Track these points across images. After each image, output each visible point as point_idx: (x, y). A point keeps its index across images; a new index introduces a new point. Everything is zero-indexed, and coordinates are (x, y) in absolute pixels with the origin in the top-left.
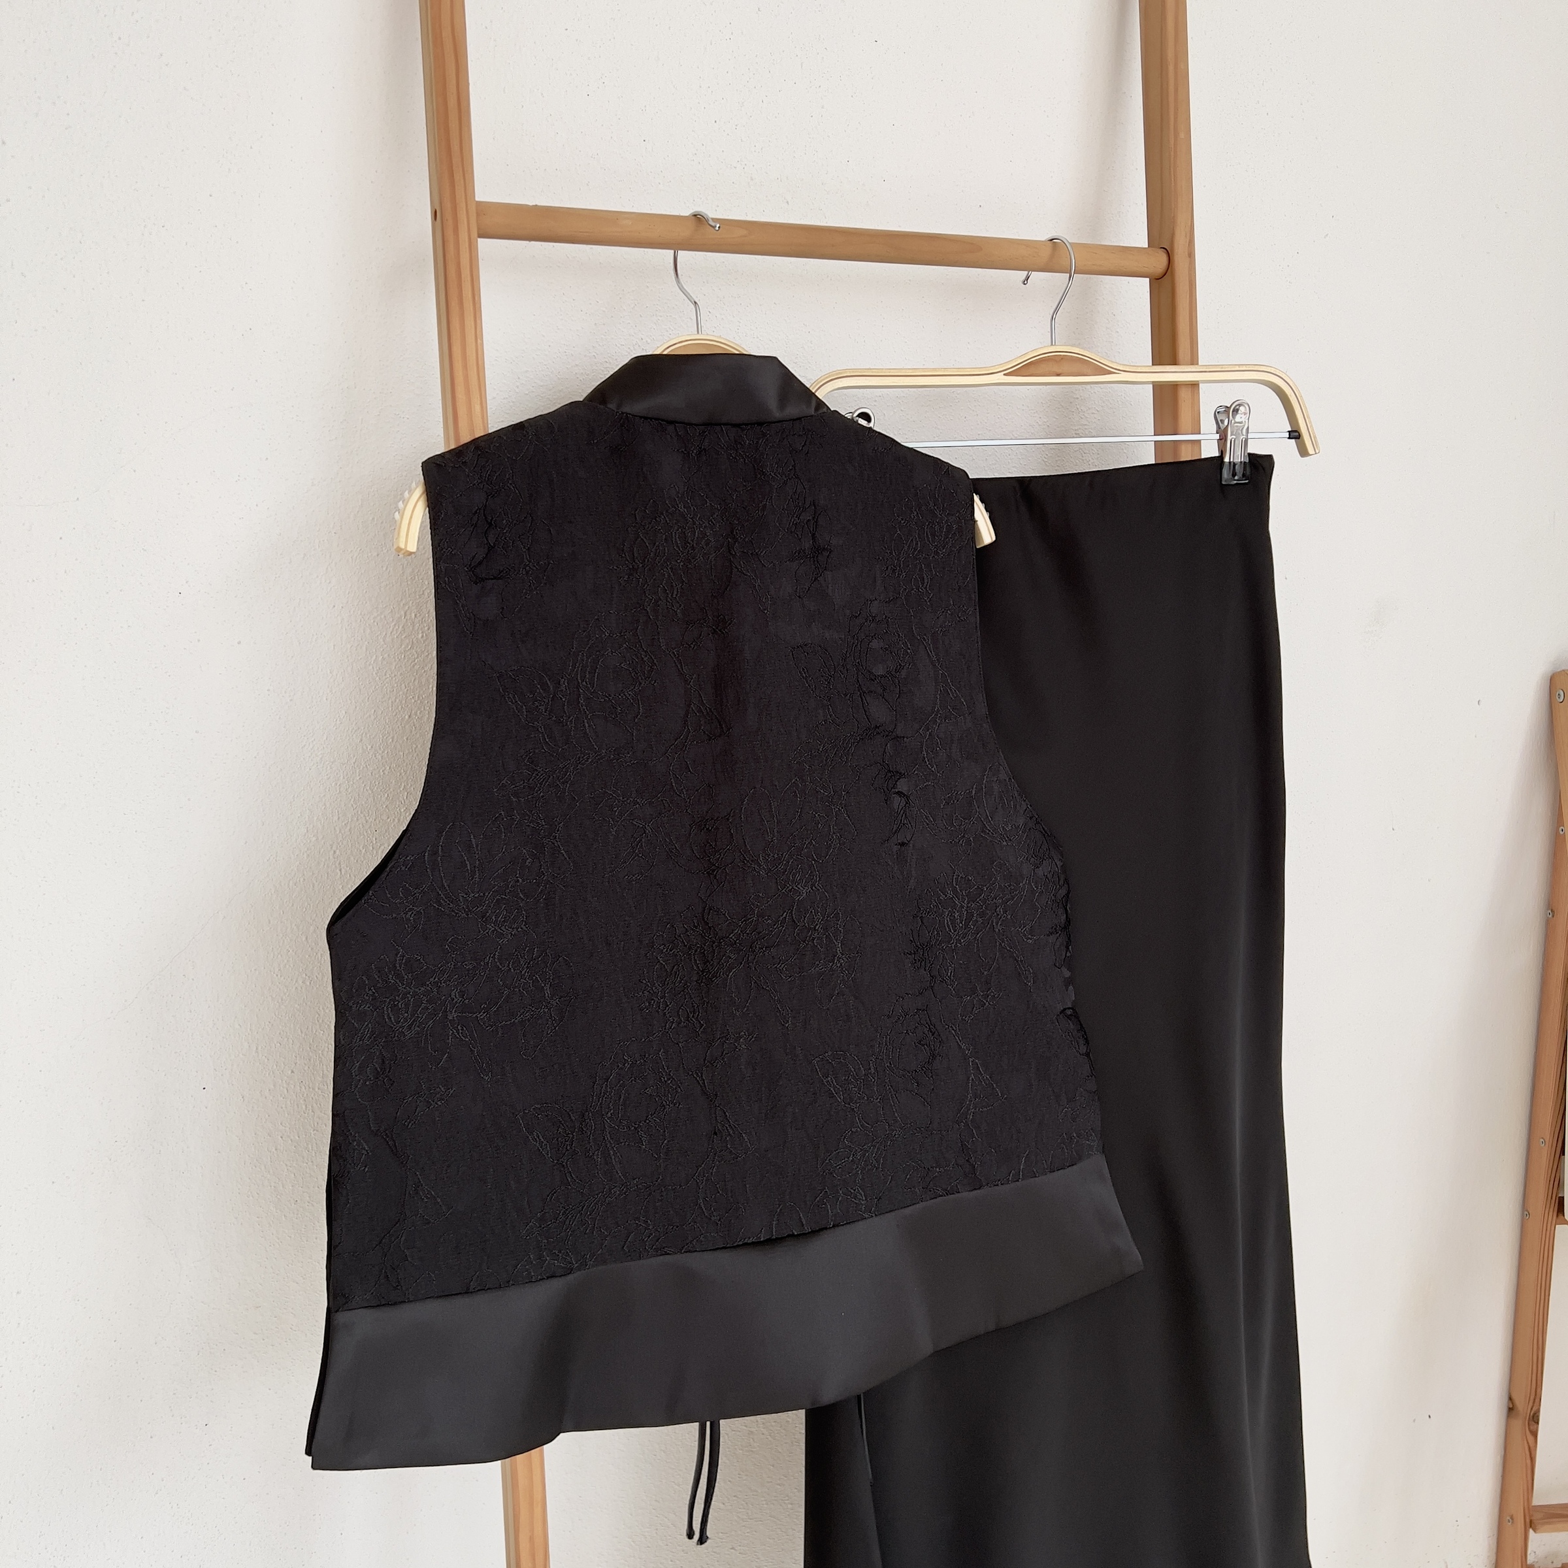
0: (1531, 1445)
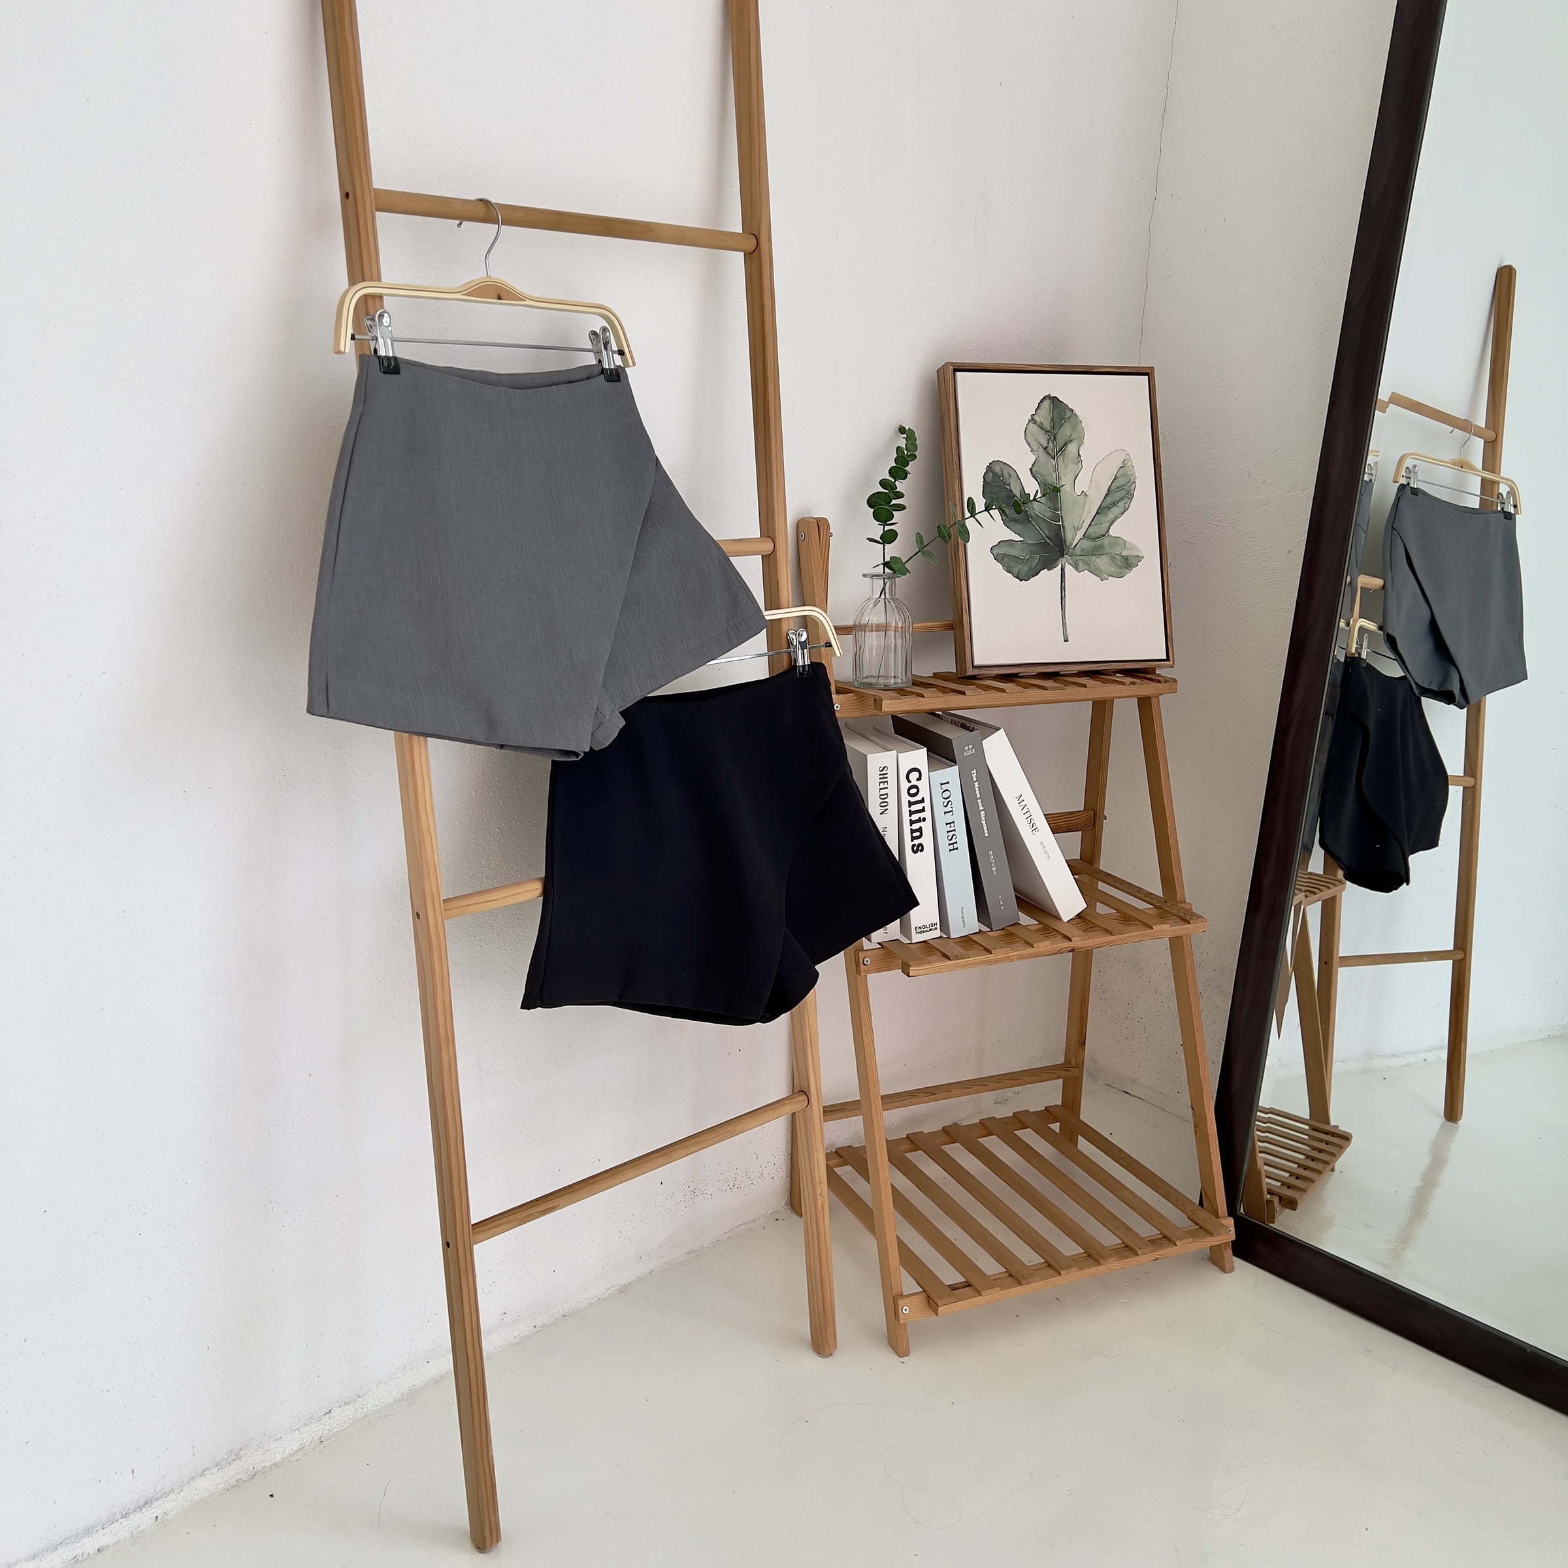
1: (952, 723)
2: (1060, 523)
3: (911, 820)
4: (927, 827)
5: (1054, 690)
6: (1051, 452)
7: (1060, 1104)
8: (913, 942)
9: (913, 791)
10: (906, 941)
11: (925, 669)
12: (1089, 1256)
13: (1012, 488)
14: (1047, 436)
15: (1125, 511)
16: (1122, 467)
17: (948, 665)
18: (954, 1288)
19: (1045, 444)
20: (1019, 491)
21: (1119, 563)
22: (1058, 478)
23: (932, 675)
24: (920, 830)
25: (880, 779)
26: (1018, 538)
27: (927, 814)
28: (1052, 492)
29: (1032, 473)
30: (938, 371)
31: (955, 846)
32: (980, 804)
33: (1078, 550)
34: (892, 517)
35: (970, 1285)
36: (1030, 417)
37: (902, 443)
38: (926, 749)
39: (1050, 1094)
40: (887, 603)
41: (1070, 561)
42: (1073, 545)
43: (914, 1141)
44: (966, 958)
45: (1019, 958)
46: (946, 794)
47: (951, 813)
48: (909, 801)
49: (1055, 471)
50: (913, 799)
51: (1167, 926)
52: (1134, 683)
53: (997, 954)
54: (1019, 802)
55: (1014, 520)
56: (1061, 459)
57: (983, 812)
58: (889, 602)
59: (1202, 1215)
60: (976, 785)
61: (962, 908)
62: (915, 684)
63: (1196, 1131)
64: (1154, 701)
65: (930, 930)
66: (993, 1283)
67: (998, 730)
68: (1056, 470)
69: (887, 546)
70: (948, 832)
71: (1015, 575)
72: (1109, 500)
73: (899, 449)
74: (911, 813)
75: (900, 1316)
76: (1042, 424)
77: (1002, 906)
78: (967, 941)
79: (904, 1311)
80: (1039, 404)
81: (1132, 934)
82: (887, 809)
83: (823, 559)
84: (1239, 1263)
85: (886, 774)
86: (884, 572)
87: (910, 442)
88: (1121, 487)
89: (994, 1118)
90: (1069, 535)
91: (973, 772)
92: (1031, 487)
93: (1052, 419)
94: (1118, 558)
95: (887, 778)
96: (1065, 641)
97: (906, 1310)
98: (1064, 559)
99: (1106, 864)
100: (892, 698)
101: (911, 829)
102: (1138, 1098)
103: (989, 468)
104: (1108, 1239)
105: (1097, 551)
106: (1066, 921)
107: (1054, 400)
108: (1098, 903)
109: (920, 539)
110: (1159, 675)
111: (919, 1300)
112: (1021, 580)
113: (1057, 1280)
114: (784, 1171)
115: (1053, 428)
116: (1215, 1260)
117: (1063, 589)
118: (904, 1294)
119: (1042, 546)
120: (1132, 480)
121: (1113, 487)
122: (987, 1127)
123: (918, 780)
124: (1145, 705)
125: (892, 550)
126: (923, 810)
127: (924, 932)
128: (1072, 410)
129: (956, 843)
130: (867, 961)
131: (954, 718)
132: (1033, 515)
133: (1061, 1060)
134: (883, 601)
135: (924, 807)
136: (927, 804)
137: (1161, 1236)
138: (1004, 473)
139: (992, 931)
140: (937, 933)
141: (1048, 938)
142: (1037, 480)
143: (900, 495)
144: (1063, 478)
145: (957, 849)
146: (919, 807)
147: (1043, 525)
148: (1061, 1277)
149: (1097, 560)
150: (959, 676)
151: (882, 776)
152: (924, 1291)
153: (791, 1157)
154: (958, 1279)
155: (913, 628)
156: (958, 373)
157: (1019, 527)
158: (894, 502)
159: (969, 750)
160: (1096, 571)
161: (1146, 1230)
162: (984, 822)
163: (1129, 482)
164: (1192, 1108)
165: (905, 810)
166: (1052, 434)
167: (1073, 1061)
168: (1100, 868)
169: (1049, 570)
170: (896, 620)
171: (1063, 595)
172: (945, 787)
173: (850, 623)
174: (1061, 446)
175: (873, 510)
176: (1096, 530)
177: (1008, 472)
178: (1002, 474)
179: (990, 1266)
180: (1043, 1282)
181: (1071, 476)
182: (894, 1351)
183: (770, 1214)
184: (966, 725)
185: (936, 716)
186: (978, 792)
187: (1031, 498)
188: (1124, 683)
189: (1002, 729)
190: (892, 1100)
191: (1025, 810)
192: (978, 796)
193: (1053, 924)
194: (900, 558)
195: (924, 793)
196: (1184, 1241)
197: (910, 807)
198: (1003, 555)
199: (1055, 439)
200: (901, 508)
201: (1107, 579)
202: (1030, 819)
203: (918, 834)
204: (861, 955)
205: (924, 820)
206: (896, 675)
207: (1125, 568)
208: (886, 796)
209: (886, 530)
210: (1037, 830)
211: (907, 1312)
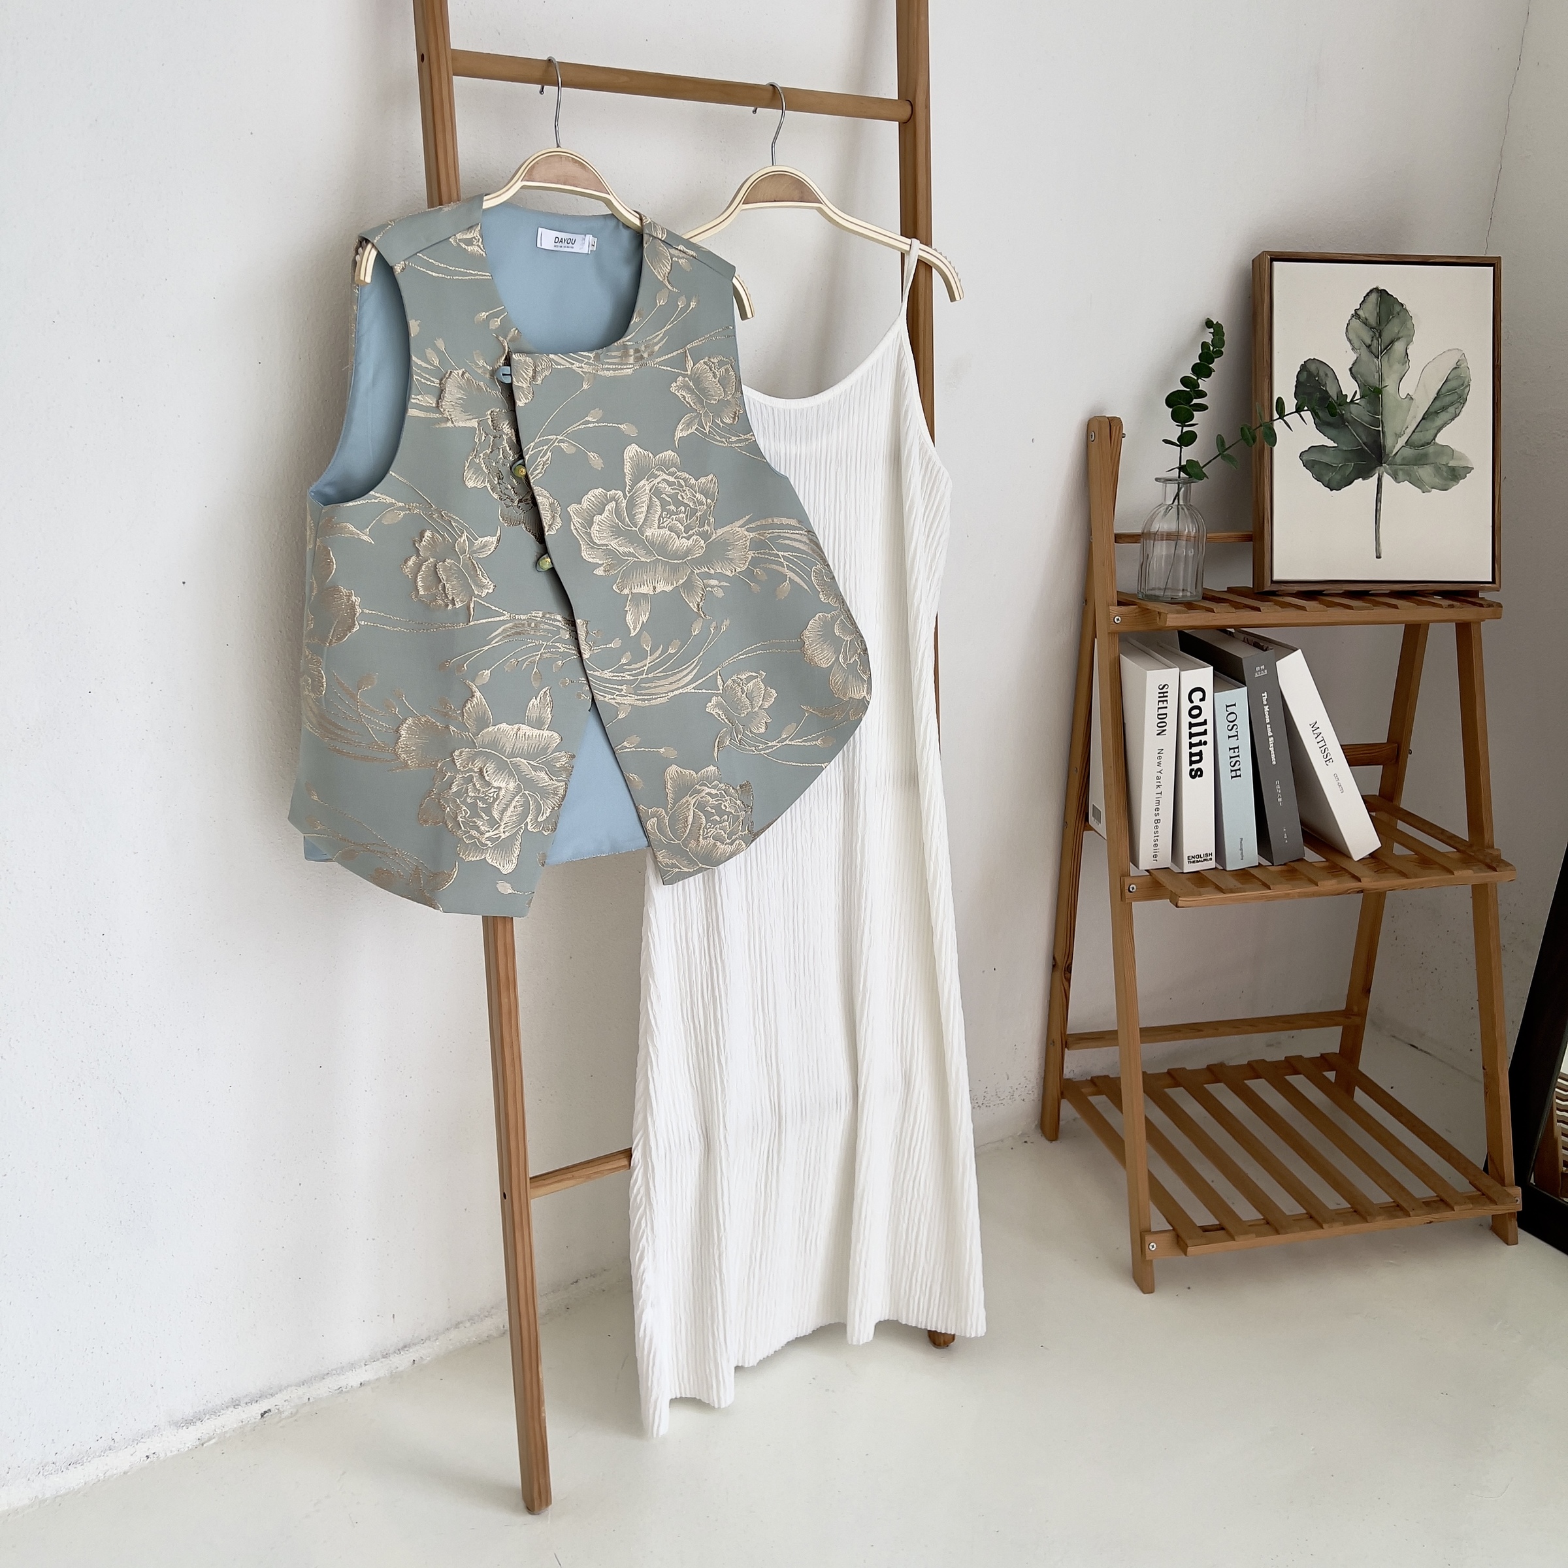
0: (1066, 988)
1: (1244, 641)
2: (1380, 429)
3: (1190, 743)
4: (1208, 751)
5: (1360, 611)
6: (1374, 350)
7: (1338, 1052)
8: (1185, 871)
9: (1195, 712)
10: (1176, 869)
11: (1218, 583)
12: (1355, 1211)
13: (1328, 389)
14: (1372, 333)
15: (1455, 417)
16: (1456, 368)
17: (1246, 580)
18: (1205, 1229)
19: (1368, 341)
20: (1336, 393)
21: (1445, 474)
22: (1381, 379)
23: (1226, 590)
24: (1200, 754)
25: (1159, 697)
26: (1331, 443)
27: (1209, 738)
28: (1373, 394)
29: (1351, 373)
30: (1253, 261)
31: (1238, 773)
32: (1269, 730)
33: (1398, 459)
34: (1192, 417)
35: (1222, 1229)
36: (1353, 312)
37: (1209, 339)
38: (1212, 667)
39: (1328, 1040)
40: (1180, 510)
41: (1389, 471)
42: (1394, 453)
43: (1175, 1077)
44: (1241, 892)
45: (1301, 895)
46: (1232, 718)
47: (1236, 738)
48: (1190, 723)
49: (1378, 372)
50: (1194, 721)
51: (1471, 871)
52: (1451, 606)
53: (1278, 890)
54: (1313, 729)
55: (1329, 424)
56: (1385, 358)
57: (1272, 738)
58: (1183, 509)
59: (1486, 1181)
60: (1266, 708)
61: (1242, 839)
62: (1205, 598)
63: (1486, 1093)
64: (1474, 627)
65: (1205, 860)
66: (1250, 1228)
67: (1295, 651)
68: (1379, 370)
69: (1184, 448)
70: (1231, 758)
71: (1326, 484)
72: (1438, 404)
73: (1204, 345)
74: (1191, 735)
75: (1147, 1253)
76: (1366, 319)
77: (1286, 839)
78: (1245, 875)
79: (1151, 1247)
80: (1364, 297)
81: (1430, 878)
82: (1165, 730)
83: (1113, 461)
84: (1523, 1235)
85: (1167, 692)
86: (1179, 477)
87: (1217, 337)
88: (1452, 391)
89: (1264, 1061)
90: (1389, 442)
91: (1263, 695)
92: (1349, 387)
93: (1379, 314)
94: (1444, 468)
95: (1167, 696)
96: (1377, 557)
97: (1153, 1247)
98: (1382, 468)
99: (1407, 802)
100: (1178, 612)
101: (1190, 753)
102: (1425, 1052)
103: (1304, 367)
104: (1378, 1196)
105: (1421, 460)
106: (1356, 860)
107: (1382, 294)
108: (1395, 844)
109: (1220, 441)
110: (1482, 599)
111: (1167, 1238)
112: (1331, 490)
113: (1318, 1233)
114: (1036, 1096)
115: (1379, 324)
116: (1499, 1230)
117: (1378, 500)
118: (1152, 1230)
119: (1359, 453)
120: (1466, 383)
121: (1443, 391)
122: (1255, 1069)
123: (1202, 700)
124: (1464, 631)
125: (1189, 453)
126: (1205, 733)
127: (1198, 862)
128: (1402, 305)
129: (1239, 769)
130: (1133, 888)
131: (1249, 637)
132: (1350, 419)
133: (1342, 1006)
134: (1176, 507)
135: (1206, 730)
136: (1209, 727)
137: (1438, 1198)
138: (1320, 373)
139: (1273, 865)
140: (1212, 864)
141: (1335, 876)
142: (1356, 381)
143: (1202, 394)
144: (1386, 379)
145: (1240, 776)
146: (1201, 729)
147: (1360, 430)
148: (1322, 1230)
149: (1420, 470)
150: (1256, 592)
151: (1162, 695)
152: (1174, 1229)
153: (1044, 1081)
154: (1211, 1221)
155: (1207, 538)
156: (1275, 264)
157: (1333, 432)
158: (1195, 401)
159: (1261, 671)
160: (1417, 483)
161: (1421, 1190)
162: (1272, 749)
163: (1463, 385)
164: (1484, 1068)
165: (1185, 731)
166: (1377, 330)
167: (1355, 1009)
168: (1401, 806)
169: (1364, 479)
170: (1189, 528)
171: (1378, 508)
172: (1230, 709)
173: (1139, 531)
174: (1387, 344)
175: (1171, 409)
176: (1420, 437)
177: (1325, 372)
178: (1318, 373)
179: (1247, 1212)
180: (1303, 1234)
181: (1396, 377)
182: (1138, 1286)
183: (1019, 1135)
184: (1260, 644)
185: (1227, 634)
186: (1267, 717)
187: (1348, 400)
188: (1440, 606)
189: (1300, 651)
190: (1150, 1034)
191: (1320, 738)
192: (1268, 721)
193: (1345, 864)
194: (1197, 462)
195: (1207, 715)
196: (1463, 1207)
197: (1190, 729)
198: (1313, 461)
199: (1380, 336)
200: (1203, 408)
201: (1430, 491)
202: (1324, 750)
203: (1197, 758)
204: (1127, 880)
205: (1205, 743)
206: (1185, 588)
207: (1451, 480)
208: (1165, 716)
209: (1184, 431)
210: (1331, 760)
211: (1153, 1249)
